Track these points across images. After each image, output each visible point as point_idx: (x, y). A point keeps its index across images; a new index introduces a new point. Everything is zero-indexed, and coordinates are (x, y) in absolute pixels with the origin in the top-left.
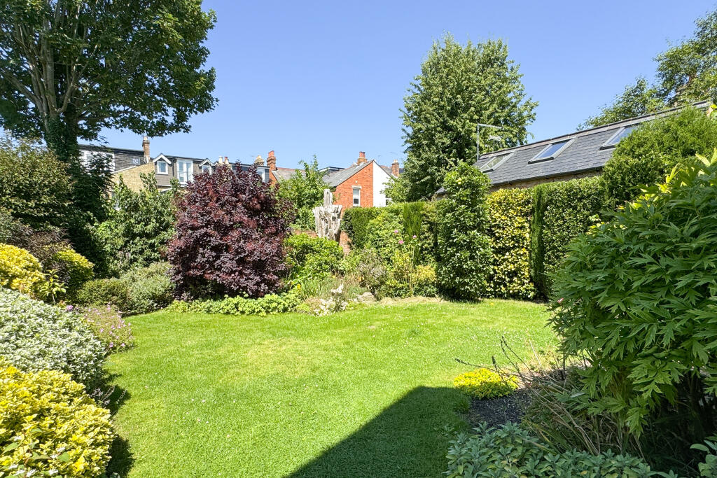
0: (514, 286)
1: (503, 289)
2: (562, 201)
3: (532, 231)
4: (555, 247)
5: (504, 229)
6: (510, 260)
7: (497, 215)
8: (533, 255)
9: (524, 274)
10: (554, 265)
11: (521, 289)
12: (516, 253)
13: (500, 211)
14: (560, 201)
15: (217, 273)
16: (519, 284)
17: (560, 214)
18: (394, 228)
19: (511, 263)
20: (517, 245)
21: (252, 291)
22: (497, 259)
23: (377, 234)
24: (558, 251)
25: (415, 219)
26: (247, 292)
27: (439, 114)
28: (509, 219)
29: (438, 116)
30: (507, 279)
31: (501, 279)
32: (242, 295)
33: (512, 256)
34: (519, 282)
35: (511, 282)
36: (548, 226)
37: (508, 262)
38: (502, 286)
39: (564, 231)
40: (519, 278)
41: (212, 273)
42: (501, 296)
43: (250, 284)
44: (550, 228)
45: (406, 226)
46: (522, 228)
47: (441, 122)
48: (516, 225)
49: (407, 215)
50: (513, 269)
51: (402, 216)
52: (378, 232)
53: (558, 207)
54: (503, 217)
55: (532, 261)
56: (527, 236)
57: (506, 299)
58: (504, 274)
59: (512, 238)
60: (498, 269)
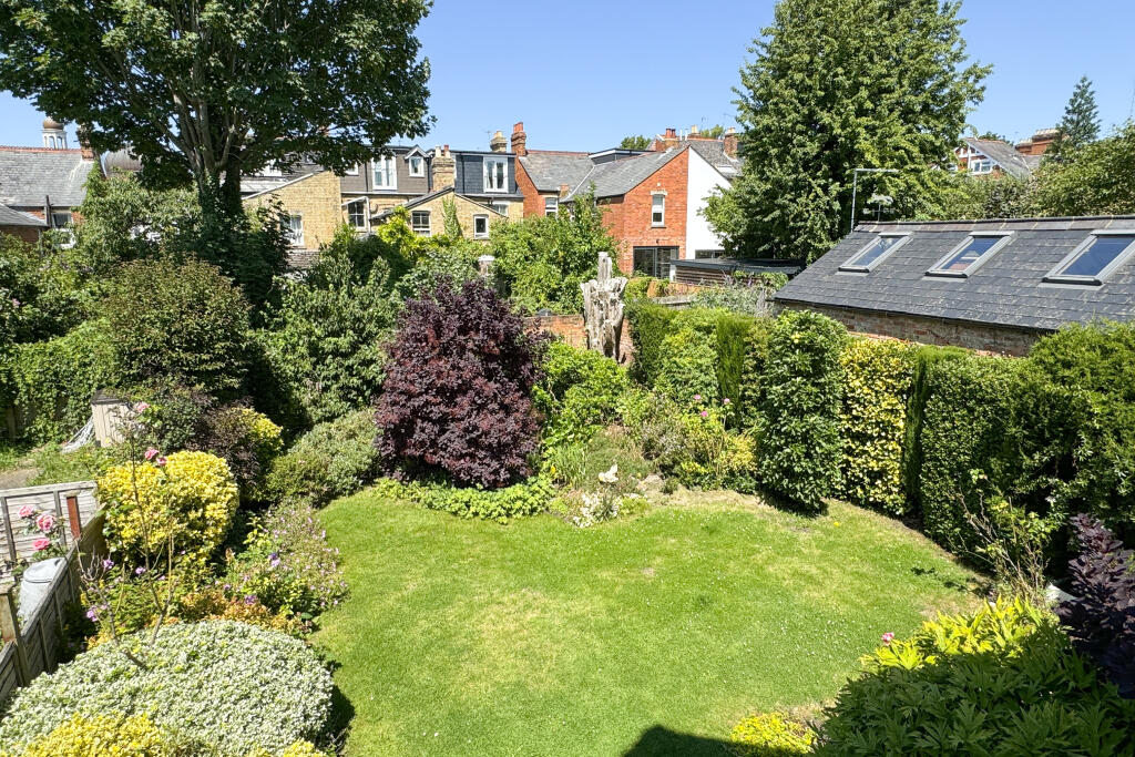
0: (876, 493)
1: (860, 492)
2: (953, 394)
3: (909, 419)
4: (937, 459)
5: (865, 407)
6: (872, 454)
7: (857, 383)
8: (906, 456)
9: (892, 479)
10: (935, 483)
11: (887, 499)
12: (882, 445)
13: (862, 379)
14: (950, 395)
15: (442, 453)
16: (884, 492)
17: (948, 412)
18: (701, 356)
19: (874, 458)
20: (883, 434)
21: (488, 482)
22: (854, 447)
23: (675, 362)
24: (942, 465)
25: (735, 347)
26: (481, 483)
27: (801, 101)
28: (874, 394)
29: (798, 105)
30: (867, 480)
31: (858, 477)
32: (474, 487)
33: (876, 449)
34: (884, 488)
35: (872, 485)
36: (930, 424)
37: (869, 455)
38: (858, 488)
39: (952, 440)
40: (885, 484)
41: (435, 453)
42: (855, 501)
43: (486, 473)
44: (932, 428)
45: (721, 354)
46: (893, 411)
47: (804, 116)
48: (884, 405)
49: (722, 337)
50: (876, 469)
51: (715, 336)
52: (677, 360)
53: (947, 402)
54: (866, 390)
55: (904, 464)
56: (901, 424)
57: (862, 506)
58: (862, 471)
59: (877, 424)
60: (854, 462)
